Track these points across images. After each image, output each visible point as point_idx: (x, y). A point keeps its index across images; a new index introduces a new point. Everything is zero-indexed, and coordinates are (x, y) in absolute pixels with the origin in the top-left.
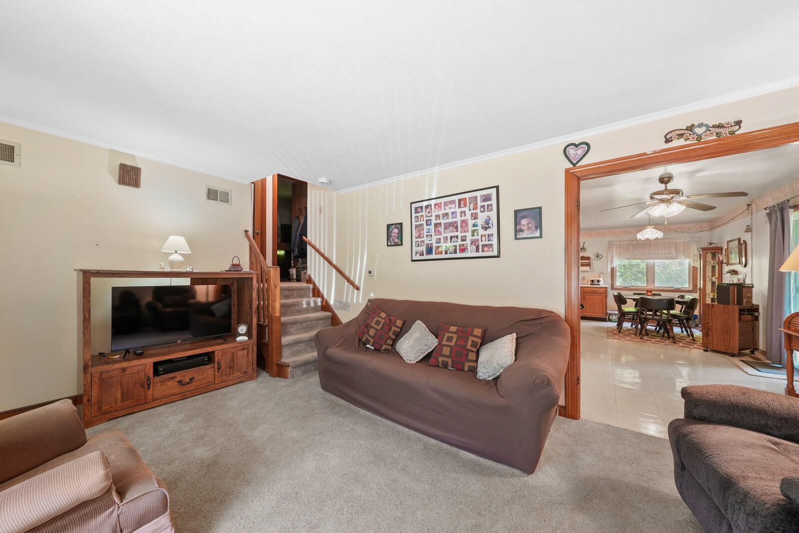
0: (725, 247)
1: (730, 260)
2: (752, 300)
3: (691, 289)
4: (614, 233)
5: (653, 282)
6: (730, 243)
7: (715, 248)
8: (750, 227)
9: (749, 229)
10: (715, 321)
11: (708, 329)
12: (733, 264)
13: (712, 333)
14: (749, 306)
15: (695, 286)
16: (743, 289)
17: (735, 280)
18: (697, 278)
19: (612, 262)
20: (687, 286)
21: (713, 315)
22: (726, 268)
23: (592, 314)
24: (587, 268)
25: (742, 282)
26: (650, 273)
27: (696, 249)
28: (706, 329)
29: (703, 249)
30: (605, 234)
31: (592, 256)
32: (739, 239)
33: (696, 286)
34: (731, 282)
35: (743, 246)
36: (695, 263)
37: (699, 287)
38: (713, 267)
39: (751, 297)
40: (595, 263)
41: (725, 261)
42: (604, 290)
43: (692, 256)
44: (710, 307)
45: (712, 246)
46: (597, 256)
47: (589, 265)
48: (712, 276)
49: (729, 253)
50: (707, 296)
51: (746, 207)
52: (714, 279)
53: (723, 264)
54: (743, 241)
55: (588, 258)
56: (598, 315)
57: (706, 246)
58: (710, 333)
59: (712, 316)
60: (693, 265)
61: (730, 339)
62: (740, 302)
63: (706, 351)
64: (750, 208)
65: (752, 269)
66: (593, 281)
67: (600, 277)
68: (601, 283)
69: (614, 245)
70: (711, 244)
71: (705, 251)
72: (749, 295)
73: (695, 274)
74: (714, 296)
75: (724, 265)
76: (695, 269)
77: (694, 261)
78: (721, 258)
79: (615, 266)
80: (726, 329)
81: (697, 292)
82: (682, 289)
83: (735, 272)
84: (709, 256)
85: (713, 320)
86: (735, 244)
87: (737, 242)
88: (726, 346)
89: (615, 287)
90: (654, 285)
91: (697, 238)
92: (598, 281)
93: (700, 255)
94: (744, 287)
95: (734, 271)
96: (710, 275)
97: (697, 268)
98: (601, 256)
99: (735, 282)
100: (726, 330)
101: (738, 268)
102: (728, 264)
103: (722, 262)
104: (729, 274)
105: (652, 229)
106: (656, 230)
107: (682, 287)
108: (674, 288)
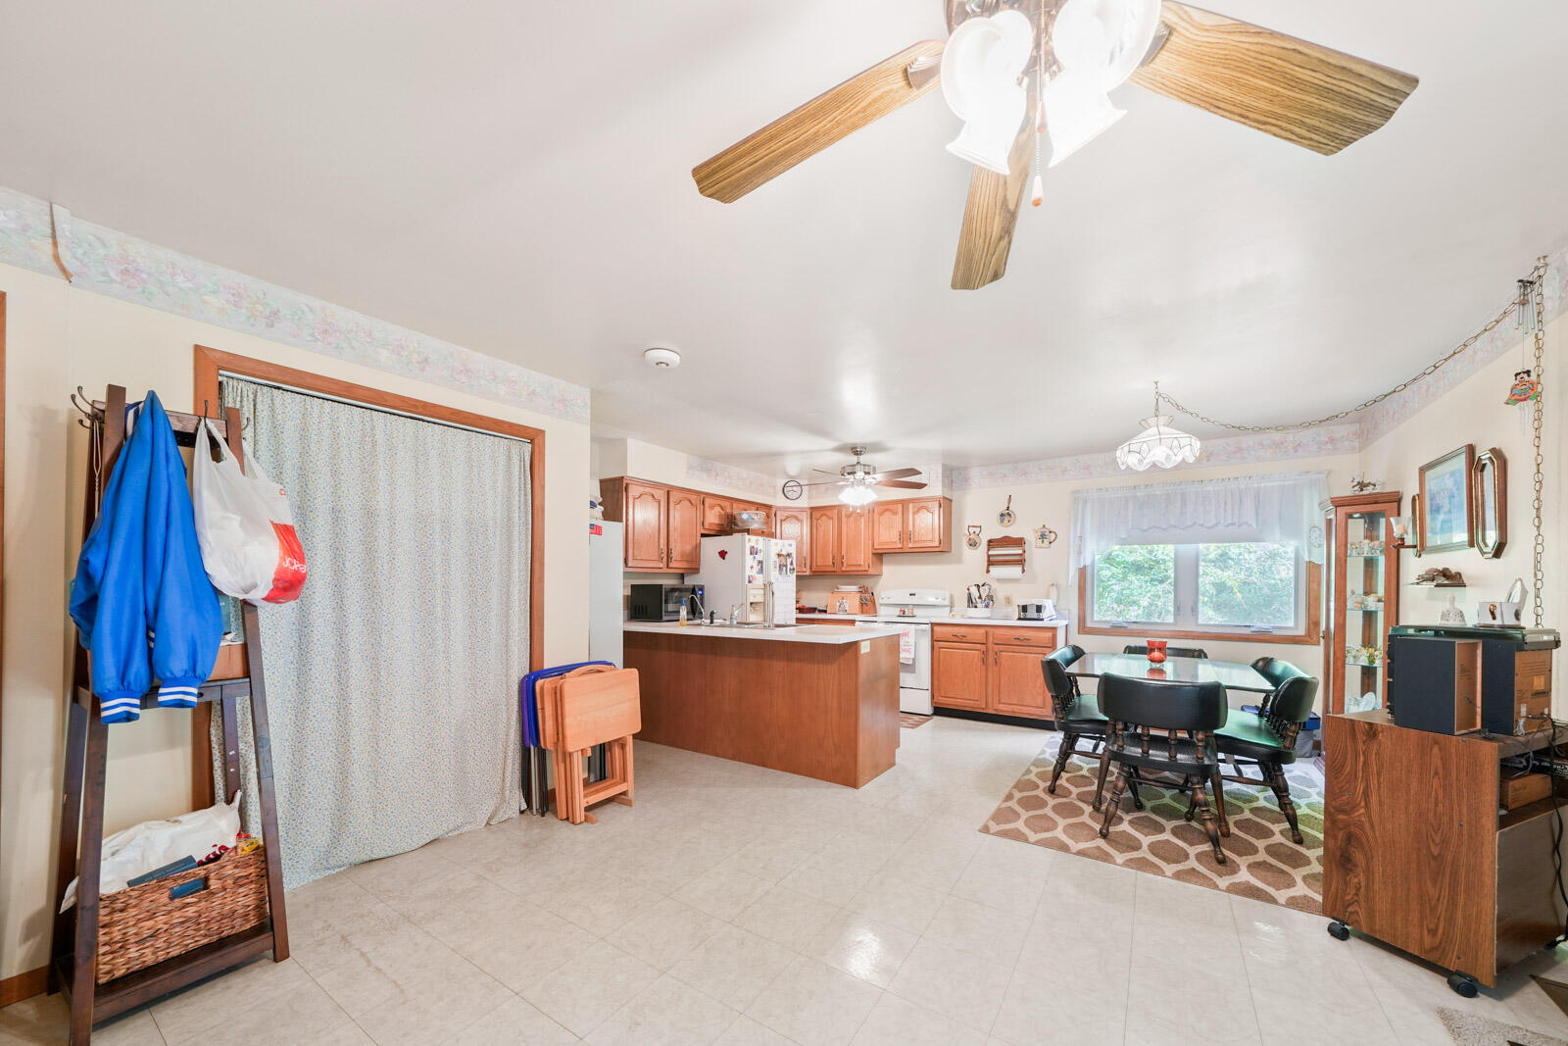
0: (1410, 490)
1: (1428, 535)
2: (1549, 705)
3: (1301, 631)
4: (1087, 468)
5: (1194, 610)
6: (1429, 474)
7: (1375, 499)
8: (1533, 377)
9: (1525, 388)
10: (1381, 804)
11: (1349, 838)
12: (1438, 549)
13: (1369, 860)
14: (1540, 738)
15: (1313, 624)
16: (1518, 656)
17: (1469, 610)
18: (1318, 599)
19: (1080, 553)
20: (1291, 624)
21: (1374, 782)
22: (1413, 566)
23: (1016, 709)
24: (1014, 571)
25: (1510, 621)
26: (1185, 584)
27: (1316, 508)
28: (1341, 835)
29: (1339, 503)
30: (1065, 471)
31: (1031, 538)
32: (1471, 450)
33: (1317, 624)
34: (1453, 623)
35: (1489, 475)
36: (1316, 551)
37: (1323, 627)
38: (1370, 564)
39: (1545, 694)
40: (1036, 553)
41: (1409, 541)
42: (1049, 634)
43: (1306, 529)
44: (1361, 737)
45: (1368, 491)
46: (1043, 536)
47: (1020, 561)
48: (1366, 593)
49: (1427, 508)
50: (1350, 660)
51: (1514, 292)
52: (1371, 603)
53: (1402, 550)
54: (1493, 451)
55: (1019, 542)
56: (1032, 710)
57: (1347, 491)
58: (1358, 857)
59: (1367, 780)
60: (1307, 560)
61: (1453, 902)
62: (1498, 721)
63: (1340, 933)
64: (1533, 297)
65: (1537, 562)
66: (1024, 608)
67: (1048, 597)
68: (1044, 615)
69: (1085, 502)
70: (1362, 485)
71: (1342, 511)
72: (1539, 683)
73: (1315, 586)
74: (1371, 659)
75: (1408, 556)
76: (1313, 568)
77: (1310, 545)
78: (1397, 532)
79: (1088, 563)
80: (1435, 851)
81: (1318, 644)
82: (1276, 632)
83: (1451, 579)
84: (1357, 528)
85: (1374, 799)
86: (1452, 474)
87: (1460, 463)
88: (1433, 932)
89: (1089, 624)
90: (1197, 619)
91: (1320, 473)
92: (1039, 609)
93: (1329, 522)
94: (1521, 645)
95: (1445, 573)
96: (1361, 590)
97: (1319, 566)
98: (1053, 536)
99: (1471, 622)
100: (1435, 858)
101: (1464, 561)
102: (1421, 548)
103: (1402, 544)
104: (1429, 586)
105: (1162, 429)
106: (1176, 432)
107: (1274, 628)
108: (1253, 629)
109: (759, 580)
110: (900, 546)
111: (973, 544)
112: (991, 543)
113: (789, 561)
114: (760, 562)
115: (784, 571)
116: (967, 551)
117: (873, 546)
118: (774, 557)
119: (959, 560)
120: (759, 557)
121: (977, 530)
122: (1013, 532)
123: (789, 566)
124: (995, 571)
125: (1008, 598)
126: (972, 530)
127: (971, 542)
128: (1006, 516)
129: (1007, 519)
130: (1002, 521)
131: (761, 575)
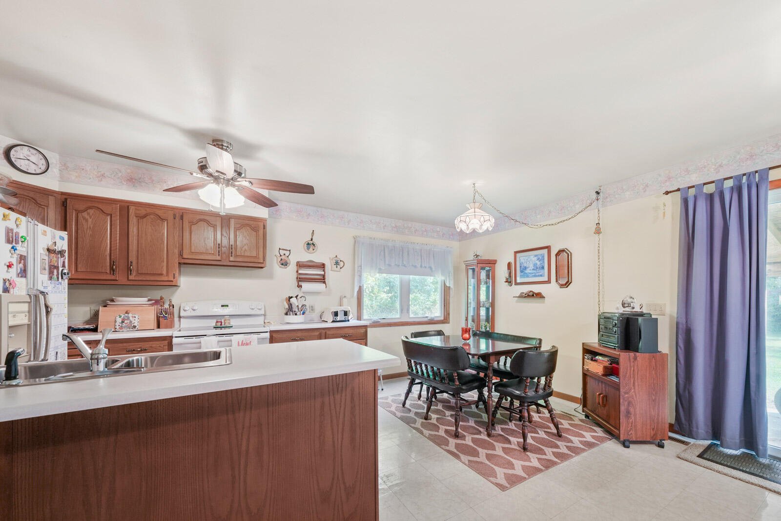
4: (362, 223)
5: (408, 310)
7: (490, 262)
9: (599, 229)
10: (638, 386)
11: (629, 403)
12: (524, 283)
13: (635, 411)
15: (448, 314)
18: (449, 303)
19: (361, 276)
24: (319, 287)
27: (450, 263)
28: (626, 403)
30: (349, 221)
31: (329, 264)
32: (550, 248)
35: (561, 257)
36: (451, 282)
40: (333, 275)
44: (632, 360)
45: (479, 258)
46: (337, 263)
47: (322, 280)
49: (518, 267)
55: (323, 266)
58: (632, 410)
60: (448, 286)
66: (335, 314)
67: (342, 305)
68: (348, 317)
69: (362, 244)
73: (448, 297)
76: (448, 290)
77: (449, 279)
81: (449, 323)
82: (436, 319)
83: (536, 295)
85: (636, 384)
86: (536, 256)
91: (451, 248)
92: (346, 313)
95: (534, 293)
97: (451, 289)
98: (342, 264)
101: (543, 288)
102: (514, 283)
105: (476, 209)
106: (482, 212)
107: (435, 317)
108: (429, 318)
109: (21, 288)
110: (219, 258)
111: (284, 264)
112: (300, 265)
113: (61, 261)
114: (22, 258)
115: (55, 276)
116: (278, 269)
117: (181, 255)
118: (41, 252)
119: (270, 276)
120: (21, 249)
121: (287, 253)
122: (317, 258)
123: (60, 269)
124: (306, 286)
125: (312, 307)
126: (282, 252)
127: (282, 262)
128: (310, 245)
129: (312, 247)
130: (308, 249)
131: (24, 280)
